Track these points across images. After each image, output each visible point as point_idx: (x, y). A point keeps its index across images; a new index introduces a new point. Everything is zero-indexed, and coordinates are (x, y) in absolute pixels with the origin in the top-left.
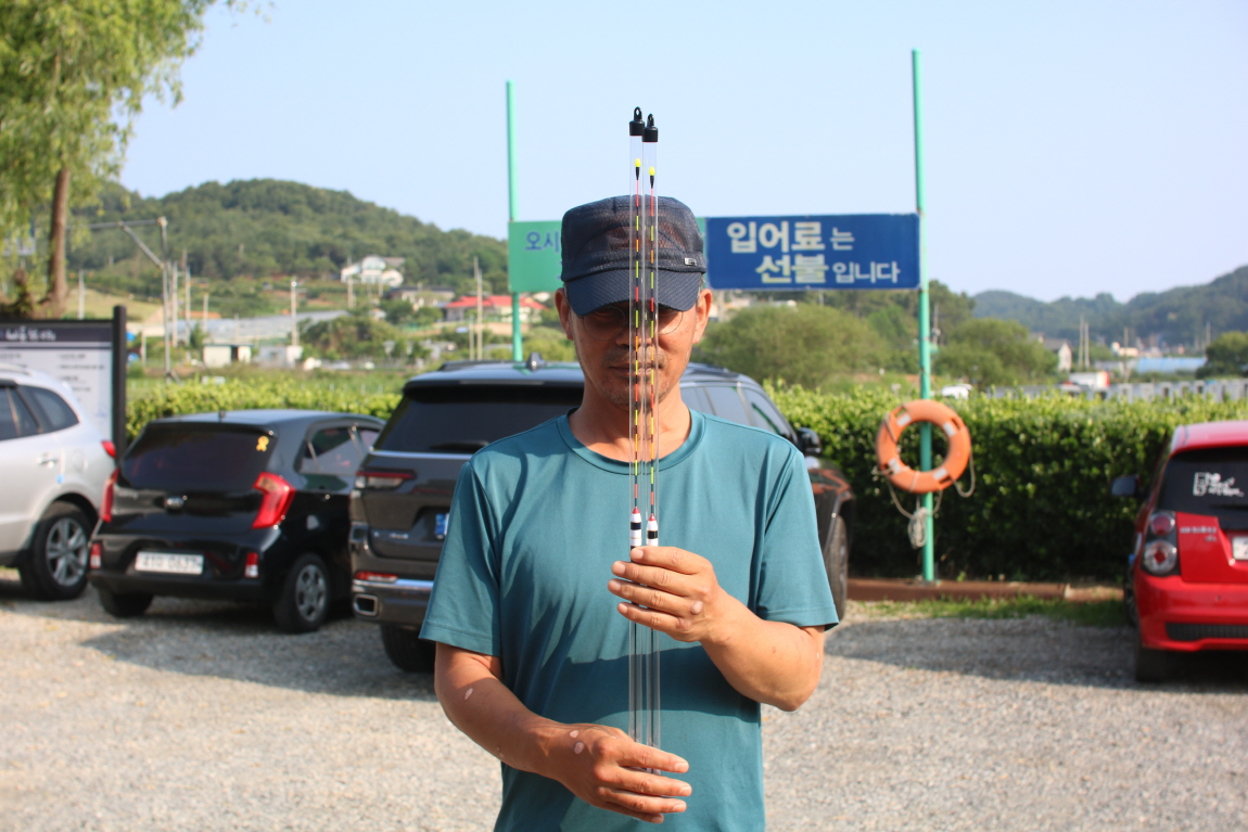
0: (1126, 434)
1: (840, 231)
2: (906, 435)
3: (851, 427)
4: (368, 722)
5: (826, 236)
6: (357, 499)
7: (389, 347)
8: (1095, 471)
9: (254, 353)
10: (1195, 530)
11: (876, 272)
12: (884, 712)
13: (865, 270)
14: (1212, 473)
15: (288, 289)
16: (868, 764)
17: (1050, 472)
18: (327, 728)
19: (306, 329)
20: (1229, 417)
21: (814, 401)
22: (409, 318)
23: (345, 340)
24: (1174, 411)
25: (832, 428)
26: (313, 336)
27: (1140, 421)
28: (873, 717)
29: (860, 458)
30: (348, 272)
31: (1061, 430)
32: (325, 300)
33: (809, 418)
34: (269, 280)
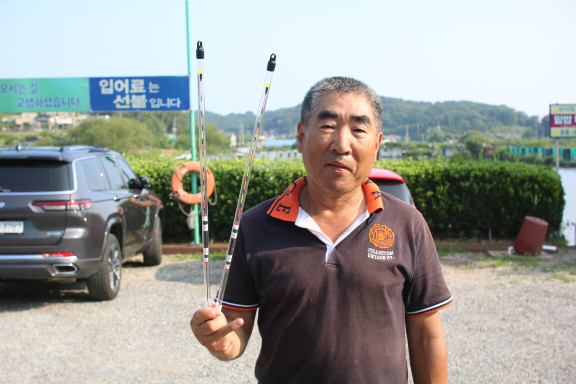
0: (284, 175)
1: (153, 84)
2: (185, 178)
3: (159, 174)
5: (146, 86)
8: (271, 192)
11: (170, 103)
13: (165, 102)
17: (251, 193)
21: (140, 163)
25: (150, 175)
27: (290, 169)
28: (188, 307)
29: (164, 189)
31: (255, 174)
33: (139, 171)
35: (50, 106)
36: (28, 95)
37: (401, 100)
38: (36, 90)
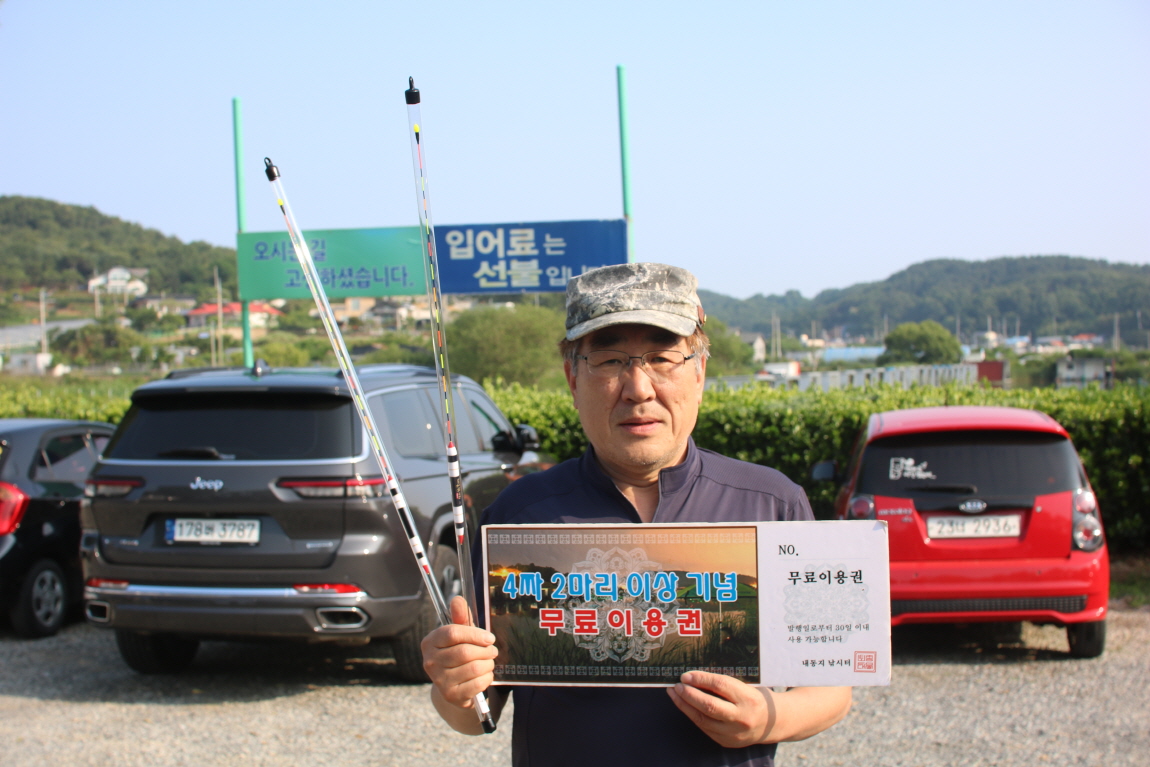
0: (823, 422)
1: (553, 236)
3: (567, 421)
4: (101, 728)
5: (539, 242)
6: (87, 507)
7: (135, 353)
8: (796, 457)
9: (5, 361)
10: (892, 512)
14: (907, 458)
15: (37, 300)
18: (60, 737)
19: (55, 337)
20: (917, 403)
21: (531, 398)
22: (154, 325)
23: (93, 347)
24: (866, 400)
25: (549, 423)
26: (62, 344)
27: (835, 409)
29: (576, 451)
30: (95, 283)
31: (763, 419)
32: (73, 309)
33: (527, 414)
34: (19, 291)
35: (351, 284)
37: (1103, 264)
38: (323, 254)
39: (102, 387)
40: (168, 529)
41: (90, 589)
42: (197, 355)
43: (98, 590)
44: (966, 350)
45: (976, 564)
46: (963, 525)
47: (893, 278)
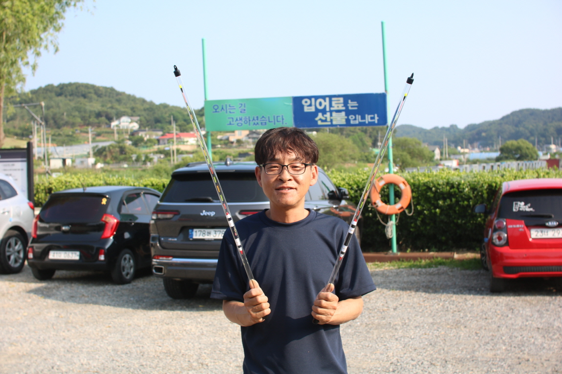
0: (478, 187)
1: (352, 101)
2: (383, 189)
3: (358, 187)
4: (163, 321)
5: (345, 104)
6: (153, 224)
7: (134, 157)
8: (466, 203)
9: (73, 161)
10: (514, 226)
11: (368, 119)
12: (386, 308)
13: (363, 118)
14: (521, 202)
15: (87, 132)
16: (384, 330)
17: (446, 204)
18: (146, 324)
19: (96, 150)
20: (523, 178)
21: (341, 176)
22: (142, 144)
23: (114, 154)
24: (499, 176)
25: (350, 187)
26: (100, 153)
27: (484, 180)
28: (382, 311)
30: (114, 124)
31: (450, 185)
32: (104, 137)
33: (340, 183)
34: (78, 128)
35: (258, 124)
36: (237, 114)
38: (245, 110)
39: (121, 173)
40: (190, 233)
41: (154, 260)
42: (163, 158)
43: (158, 261)
44: (540, 154)
45: (554, 250)
46: (547, 232)
47: (503, 118)
